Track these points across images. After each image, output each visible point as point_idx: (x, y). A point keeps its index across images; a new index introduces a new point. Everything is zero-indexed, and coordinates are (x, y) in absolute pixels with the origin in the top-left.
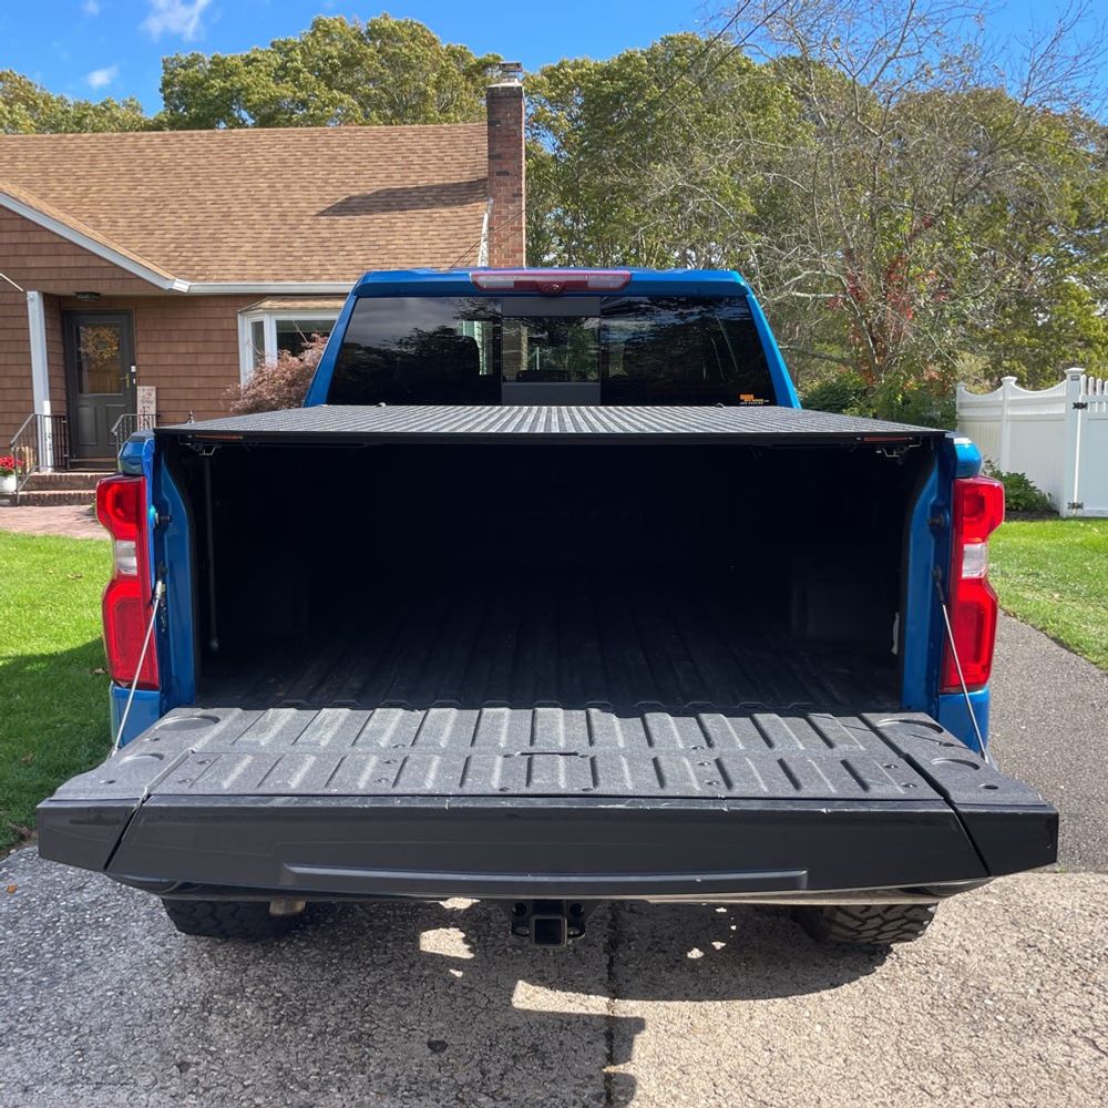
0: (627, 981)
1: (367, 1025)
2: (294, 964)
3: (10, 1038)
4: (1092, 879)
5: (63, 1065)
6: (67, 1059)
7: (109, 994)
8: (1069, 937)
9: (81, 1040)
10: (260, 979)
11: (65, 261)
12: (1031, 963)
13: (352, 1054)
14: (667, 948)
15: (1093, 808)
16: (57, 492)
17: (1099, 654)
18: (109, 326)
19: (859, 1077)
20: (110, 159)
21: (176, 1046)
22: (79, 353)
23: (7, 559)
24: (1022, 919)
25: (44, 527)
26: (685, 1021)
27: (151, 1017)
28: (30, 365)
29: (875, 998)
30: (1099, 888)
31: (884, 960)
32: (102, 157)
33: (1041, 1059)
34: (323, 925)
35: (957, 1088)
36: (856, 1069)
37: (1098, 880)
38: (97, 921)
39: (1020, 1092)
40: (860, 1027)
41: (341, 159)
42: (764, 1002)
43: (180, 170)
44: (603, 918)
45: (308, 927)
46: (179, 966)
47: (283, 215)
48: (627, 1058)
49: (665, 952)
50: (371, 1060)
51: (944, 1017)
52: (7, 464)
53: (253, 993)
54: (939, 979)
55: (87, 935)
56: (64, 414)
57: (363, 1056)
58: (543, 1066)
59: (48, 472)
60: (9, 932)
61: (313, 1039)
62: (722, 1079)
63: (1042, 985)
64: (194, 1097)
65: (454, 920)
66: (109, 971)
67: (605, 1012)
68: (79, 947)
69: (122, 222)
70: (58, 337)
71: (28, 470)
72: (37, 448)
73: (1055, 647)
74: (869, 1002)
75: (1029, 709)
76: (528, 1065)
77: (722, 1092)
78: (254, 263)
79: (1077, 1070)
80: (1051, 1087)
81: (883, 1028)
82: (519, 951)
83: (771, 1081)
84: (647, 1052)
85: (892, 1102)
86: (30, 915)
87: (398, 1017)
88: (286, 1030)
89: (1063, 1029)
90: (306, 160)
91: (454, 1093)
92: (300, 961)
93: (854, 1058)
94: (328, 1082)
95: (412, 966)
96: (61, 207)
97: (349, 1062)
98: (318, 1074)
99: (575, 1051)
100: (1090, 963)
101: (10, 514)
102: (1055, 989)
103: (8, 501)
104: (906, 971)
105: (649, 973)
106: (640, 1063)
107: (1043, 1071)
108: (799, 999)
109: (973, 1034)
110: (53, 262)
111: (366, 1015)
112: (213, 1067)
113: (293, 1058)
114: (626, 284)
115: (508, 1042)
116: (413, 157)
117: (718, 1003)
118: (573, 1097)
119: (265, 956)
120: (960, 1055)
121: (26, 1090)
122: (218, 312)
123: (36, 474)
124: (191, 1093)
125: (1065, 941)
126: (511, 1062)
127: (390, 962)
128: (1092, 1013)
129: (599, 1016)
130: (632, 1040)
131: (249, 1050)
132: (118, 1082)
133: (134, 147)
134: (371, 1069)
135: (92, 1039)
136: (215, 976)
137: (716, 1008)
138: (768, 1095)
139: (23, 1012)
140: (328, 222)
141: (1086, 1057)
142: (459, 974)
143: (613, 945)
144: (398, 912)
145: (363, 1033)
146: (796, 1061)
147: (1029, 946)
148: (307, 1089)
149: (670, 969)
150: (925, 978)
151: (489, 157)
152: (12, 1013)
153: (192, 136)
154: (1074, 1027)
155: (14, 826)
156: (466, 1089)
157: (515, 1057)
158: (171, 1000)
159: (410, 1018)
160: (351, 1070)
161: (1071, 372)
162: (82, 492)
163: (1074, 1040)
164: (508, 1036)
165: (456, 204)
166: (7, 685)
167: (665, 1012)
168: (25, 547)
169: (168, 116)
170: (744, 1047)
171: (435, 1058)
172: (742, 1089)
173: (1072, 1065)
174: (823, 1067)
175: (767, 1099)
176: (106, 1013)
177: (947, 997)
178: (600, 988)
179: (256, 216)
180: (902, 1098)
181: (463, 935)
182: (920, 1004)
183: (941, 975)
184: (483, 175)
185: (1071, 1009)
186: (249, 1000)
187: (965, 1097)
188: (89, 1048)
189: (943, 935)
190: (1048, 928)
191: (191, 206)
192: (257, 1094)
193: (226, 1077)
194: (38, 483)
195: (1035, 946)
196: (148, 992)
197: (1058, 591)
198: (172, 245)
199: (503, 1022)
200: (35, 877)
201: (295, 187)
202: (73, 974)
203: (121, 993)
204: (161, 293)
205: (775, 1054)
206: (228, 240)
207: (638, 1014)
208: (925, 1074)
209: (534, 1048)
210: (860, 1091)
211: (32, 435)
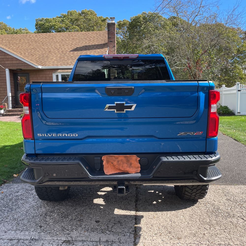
0: (140, 208)
1: (82, 218)
2: (66, 206)
3: (2, 222)
4: (242, 186)
5: (14, 227)
6: (15, 226)
7: (24, 213)
8: (238, 198)
9: (18, 222)
10: (58, 209)
11: (14, 62)
12: (229, 203)
13: (78, 223)
14: (148, 201)
15: (243, 172)
16: (13, 113)
17: (244, 142)
18: (24, 76)
19: (191, 226)
20: (24, 40)
21: (39, 223)
22: (17, 82)
23: (2, 126)
24: (227, 194)
25: (10, 120)
26: (152, 216)
27: (33, 217)
28: (7, 85)
29: (194, 210)
30: (244, 188)
31: (196, 203)
32: (22, 39)
33: (231, 222)
34: (72, 198)
35: (213, 228)
36: (190, 225)
37: (244, 187)
38: (22, 198)
39: (227, 229)
40: (191, 216)
41: (75, 39)
42: (170, 212)
43: (40, 42)
44: (134, 196)
45: (69, 199)
46: (40, 207)
47: (62, 51)
48: (140, 223)
49: (148, 202)
50: (83, 225)
51: (210, 214)
52: (1, 107)
53: (56, 212)
54: (209, 207)
55: (19, 201)
56: (14, 96)
57: (81, 224)
58: (121, 225)
59: (10, 109)
60: (2, 201)
61: (70, 221)
62: (160, 227)
63: (231, 207)
64: (43, 233)
65: (101, 197)
66: (24, 208)
67: (135, 214)
68: (18, 204)
69: (27, 53)
70: (12, 79)
71: (6, 108)
72: (8, 104)
73: (234, 141)
74: (193, 211)
75: (228, 153)
76: (118, 225)
77: (160, 230)
78: (56, 62)
79: (239, 224)
80: (234, 228)
81: (196, 216)
82: (116, 203)
83: (171, 227)
84: (144, 222)
85: (198, 231)
86: (6, 197)
87: (89, 216)
88: (64, 219)
89: (236, 216)
90: (67, 39)
91: (101, 231)
92: (67, 205)
93: (190, 222)
94: (73, 229)
95: (92, 206)
96: (13, 50)
97: (78, 225)
98: (71, 228)
99: (128, 222)
100: (242, 203)
101: (2, 118)
102: (234, 208)
103: (2, 115)
104: (201, 205)
105: (144, 206)
106: (142, 224)
107: (232, 224)
108: (178, 211)
109: (216, 217)
110: (11, 62)
111: (81, 216)
112: (48, 227)
113: (65, 225)
114: (137, 57)
115: (113, 220)
116: (91, 38)
117: (160, 212)
118: (128, 231)
119: (59, 204)
120: (213, 222)
121: (5, 232)
122: (48, 73)
123: (8, 109)
124: (43, 232)
125: (236, 199)
126: (114, 225)
127: (87, 205)
128: (243, 213)
129: (133, 215)
130: (141, 220)
131: (55, 223)
132: (26, 230)
133: (29, 37)
134: (83, 226)
135: (20, 222)
136: (48, 209)
137: (159, 213)
138: (171, 230)
139: (5, 217)
140: (73, 53)
141: (241, 222)
142: (102, 207)
143: (136, 201)
144: (89, 195)
145: (81, 219)
146: (177, 223)
147: (229, 200)
148: (68, 230)
149: (149, 205)
150: (206, 206)
151: (108, 38)
152: (3, 217)
153: (42, 34)
154: (239, 216)
155: (3, 180)
156: (104, 230)
157: (115, 223)
158: (38, 214)
159: (91, 216)
160: (78, 227)
161: (237, 83)
162: (18, 113)
163: (238, 218)
164: (113, 219)
165: (101, 49)
166: (1, 151)
167: (148, 214)
168: (6, 124)
169: (37, 32)
170: (165, 221)
171: (97, 224)
172: (165, 229)
173: (238, 223)
174: (183, 224)
175: (171, 231)
176: (23, 216)
177: (211, 210)
178: (134, 209)
179: (57, 52)
180: (201, 230)
181: (103, 200)
182: (204, 212)
183: (209, 206)
184: (107, 42)
185: (238, 212)
186: (55, 213)
187: (214, 230)
188: (20, 223)
189: (209, 198)
190: (233, 196)
191: (42, 50)
192: (57, 232)
193: (50, 229)
194: (8, 111)
195: (230, 200)
196: (33, 212)
197: (235, 130)
198: (38, 58)
199: (112, 216)
200: (8, 190)
201: (65, 45)
202: (16, 209)
203: (27, 213)
204: (35, 69)
205: (172, 222)
206: (50, 57)
207: (142, 215)
208: (206, 225)
209: (119, 222)
210: (191, 229)
211: (7, 100)
